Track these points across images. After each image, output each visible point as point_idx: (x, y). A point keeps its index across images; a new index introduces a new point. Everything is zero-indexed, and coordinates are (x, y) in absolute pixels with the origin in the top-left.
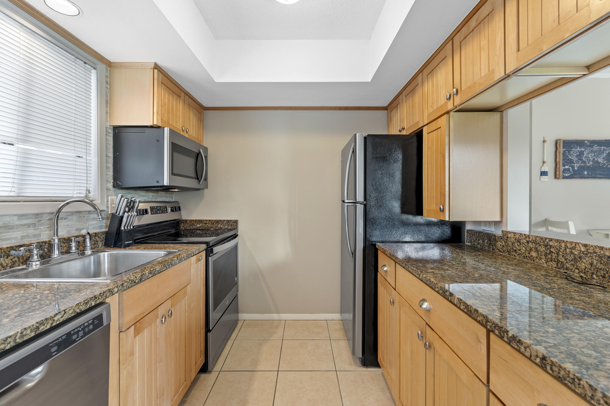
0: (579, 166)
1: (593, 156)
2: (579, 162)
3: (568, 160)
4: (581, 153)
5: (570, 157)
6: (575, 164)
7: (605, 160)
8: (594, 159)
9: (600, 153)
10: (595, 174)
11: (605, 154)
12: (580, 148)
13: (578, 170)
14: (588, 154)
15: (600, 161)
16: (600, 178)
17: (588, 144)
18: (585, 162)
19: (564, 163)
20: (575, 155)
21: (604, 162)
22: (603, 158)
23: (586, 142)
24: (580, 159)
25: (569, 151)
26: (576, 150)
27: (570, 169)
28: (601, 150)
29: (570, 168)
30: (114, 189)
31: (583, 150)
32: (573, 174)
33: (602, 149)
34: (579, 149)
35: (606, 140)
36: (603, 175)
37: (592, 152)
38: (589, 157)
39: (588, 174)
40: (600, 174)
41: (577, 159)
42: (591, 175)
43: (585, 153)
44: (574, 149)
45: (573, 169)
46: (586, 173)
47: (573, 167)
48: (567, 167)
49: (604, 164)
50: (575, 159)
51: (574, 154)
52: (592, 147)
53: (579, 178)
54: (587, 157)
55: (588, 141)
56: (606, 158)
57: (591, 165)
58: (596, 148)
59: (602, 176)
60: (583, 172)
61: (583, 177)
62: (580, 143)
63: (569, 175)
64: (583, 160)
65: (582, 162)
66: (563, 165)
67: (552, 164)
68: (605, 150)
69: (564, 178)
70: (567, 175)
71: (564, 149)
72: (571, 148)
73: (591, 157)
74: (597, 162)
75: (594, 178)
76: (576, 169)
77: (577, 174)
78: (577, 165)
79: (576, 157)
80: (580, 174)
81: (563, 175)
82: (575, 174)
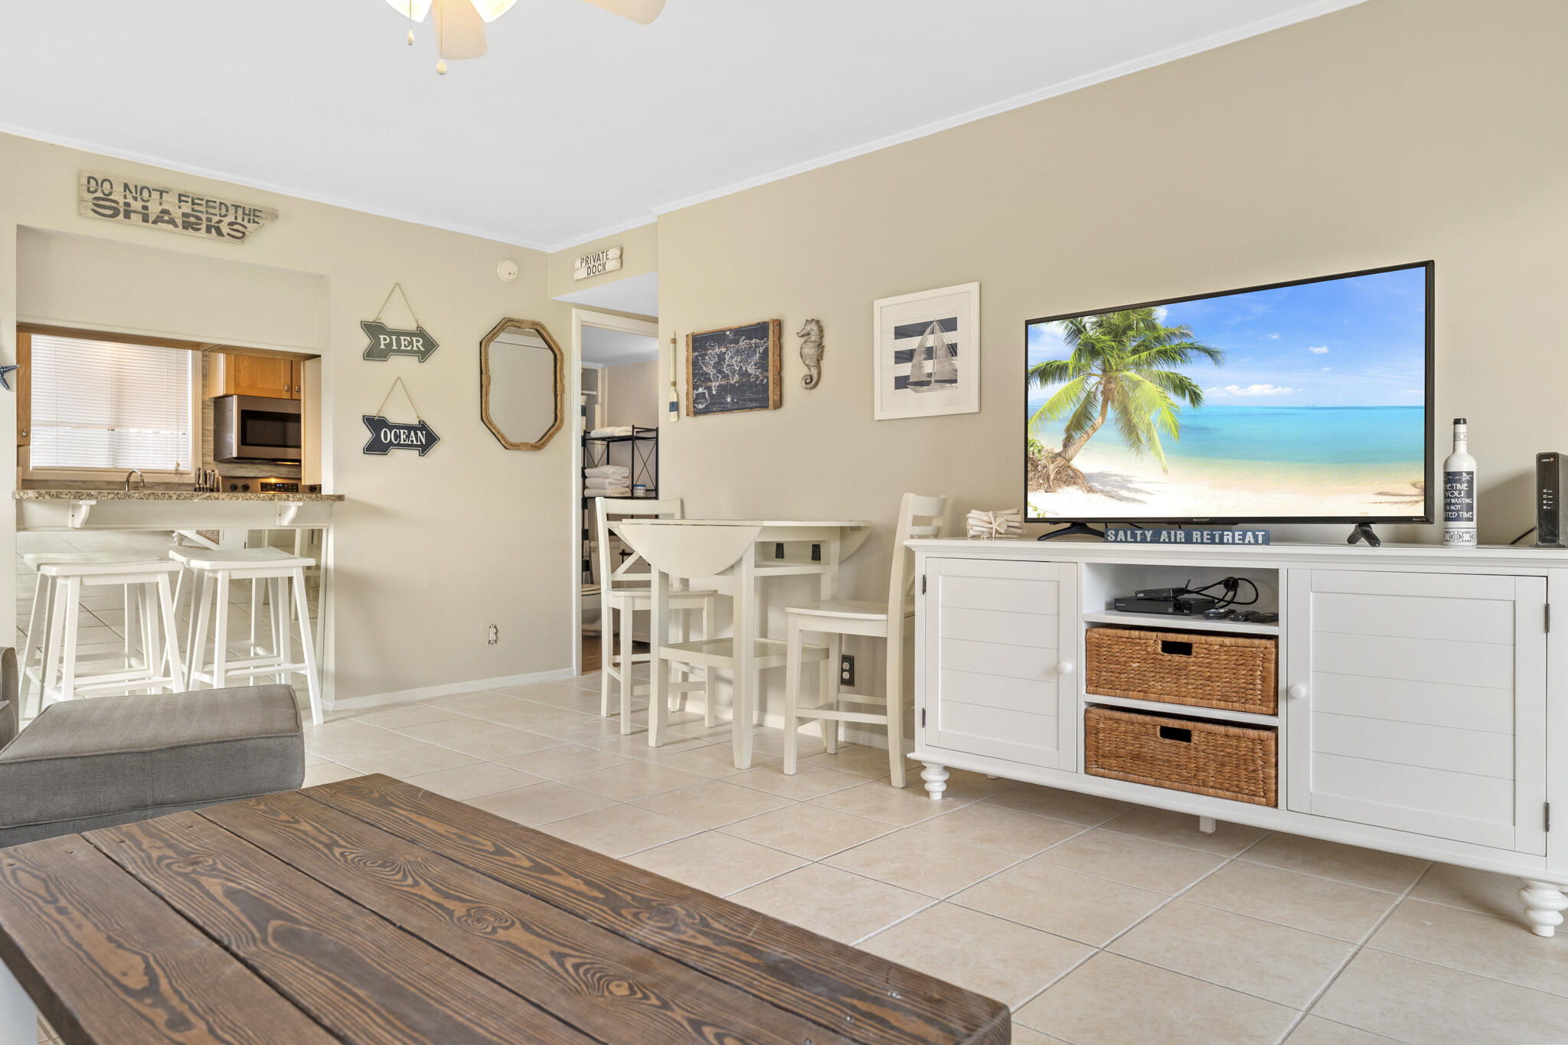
0: (719, 386)
1: (740, 362)
2: (718, 377)
3: (702, 375)
4: (721, 357)
5: (705, 369)
6: (711, 381)
7: (758, 368)
8: (741, 367)
9: (752, 350)
10: (744, 400)
11: (758, 355)
12: (719, 348)
13: (718, 393)
14: (732, 358)
15: (749, 371)
16: (752, 408)
17: (731, 336)
18: (726, 377)
19: (696, 382)
20: (712, 363)
21: (758, 373)
22: (755, 365)
23: (728, 333)
24: (720, 372)
25: (703, 356)
26: (713, 353)
27: (704, 394)
28: (752, 347)
29: (705, 391)
30: (216, 463)
31: (724, 350)
32: (709, 404)
33: (753, 345)
34: (717, 350)
35: (758, 324)
36: (755, 400)
37: (738, 352)
38: (733, 365)
39: (732, 400)
40: (751, 400)
41: (714, 371)
42: (737, 403)
43: (727, 357)
44: (710, 351)
45: (709, 393)
46: (729, 400)
47: (709, 389)
48: (701, 390)
49: (757, 377)
50: (711, 371)
51: (710, 362)
52: (737, 342)
53: (719, 411)
54: (730, 365)
55: (730, 330)
56: (759, 363)
57: (736, 382)
58: (743, 343)
59: (754, 404)
60: (724, 398)
61: (725, 409)
62: (717, 337)
63: (704, 406)
64: (724, 372)
65: (723, 377)
66: (695, 387)
67: (683, 387)
68: (757, 346)
69: (697, 413)
70: (701, 406)
71: (696, 354)
72: (707, 349)
73: (736, 363)
74: (747, 374)
75: (742, 408)
76: (714, 392)
77: (715, 404)
78: (714, 385)
79: (714, 367)
80: (721, 403)
81: (694, 407)
82: (713, 404)
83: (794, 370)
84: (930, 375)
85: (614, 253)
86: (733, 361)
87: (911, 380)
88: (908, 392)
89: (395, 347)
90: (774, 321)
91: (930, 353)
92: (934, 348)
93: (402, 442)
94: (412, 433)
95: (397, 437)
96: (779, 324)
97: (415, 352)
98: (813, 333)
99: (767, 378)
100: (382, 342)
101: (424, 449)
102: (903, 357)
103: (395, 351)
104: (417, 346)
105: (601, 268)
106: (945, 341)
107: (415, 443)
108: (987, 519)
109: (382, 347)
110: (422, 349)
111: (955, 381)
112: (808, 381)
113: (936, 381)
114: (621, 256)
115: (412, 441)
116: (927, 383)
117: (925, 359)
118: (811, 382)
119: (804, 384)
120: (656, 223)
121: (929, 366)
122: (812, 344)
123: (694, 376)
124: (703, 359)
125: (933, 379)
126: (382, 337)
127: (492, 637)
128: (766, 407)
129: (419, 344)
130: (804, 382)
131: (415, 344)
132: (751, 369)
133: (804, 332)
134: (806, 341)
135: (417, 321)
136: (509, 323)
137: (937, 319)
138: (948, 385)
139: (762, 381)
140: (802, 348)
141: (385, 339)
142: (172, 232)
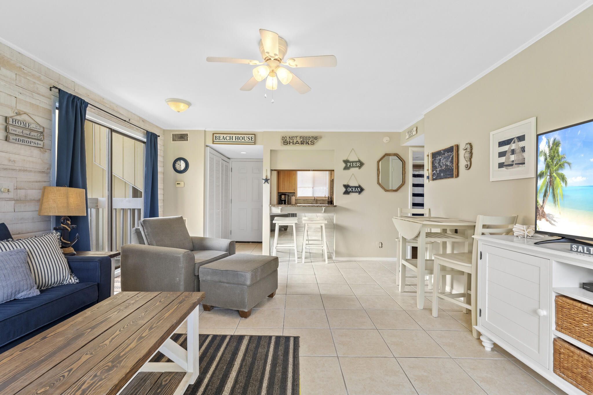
0: (440, 170)
1: (445, 161)
2: (439, 167)
3: (435, 166)
4: (440, 160)
5: (435, 164)
6: (437, 168)
7: (450, 163)
8: (446, 163)
9: (449, 157)
10: (446, 175)
11: (451, 158)
12: (439, 157)
14: (443, 160)
16: (449, 178)
17: (443, 152)
19: (433, 169)
20: (437, 162)
23: (442, 151)
24: (440, 165)
25: (435, 160)
31: (441, 157)
35: (451, 147)
37: (445, 158)
39: (443, 175)
40: (449, 175)
42: (444, 176)
43: (442, 160)
44: (437, 158)
45: (437, 173)
46: (442, 175)
47: (437, 171)
48: (434, 172)
49: (450, 166)
50: (437, 165)
52: (444, 154)
53: (439, 179)
54: (442, 163)
55: (442, 150)
56: (451, 161)
57: (444, 168)
58: (446, 154)
60: (441, 174)
61: (441, 178)
62: (439, 153)
65: (441, 167)
66: (433, 171)
67: (430, 171)
68: (450, 155)
69: (433, 180)
70: (434, 177)
71: (433, 159)
72: (436, 158)
73: (444, 161)
74: (447, 165)
75: (446, 178)
76: (438, 172)
78: (438, 170)
80: (440, 176)
81: (433, 178)
82: (437, 176)
83: (463, 163)
84: (513, 161)
85: (415, 129)
86: (443, 161)
87: (505, 164)
88: (504, 169)
89: (352, 166)
90: (455, 145)
91: (513, 152)
92: (515, 150)
93: (353, 191)
94: (356, 188)
95: (352, 190)
96: (458, 146)
97: (358, 166)
98: (468, 148)
99: (453, 166)
100: (348, 165)
101: (360, 193)
102: (501, 154)
103: (352, 167)
104: (358, 165)
105: (412, 134)
106: (520, 146)
107: (357, 191)
108: (522, 229)
109: (348, 166)
110: (359, 165)
111: (524, 163)
112: (467, 167)
113: (516, 164)
114: (417, 130)
115: (356, 191)
116: (512, 165)
117: (511, 155)
118: (468, 167)
119: (465, 168)
120: (424, 118)
121: (513, 158)
122: (468, 153)
123: (433, 167)
124: (435, 161)
125: (514, 163)
126: (348, 164)
127: (381, 246)
128: (453, 177)
129: (359, 164)
130: (465, 167)
131: (357, 164)
132: (448, 164)
133: (465, 148)
134: (466, 152)
135: (358, 158)
136: (386, 155)
137: (516, 136)
138: (521, 165)
139: (452, 167)
140: (464, 154)
141: (349, 164)
142: (298, 145)
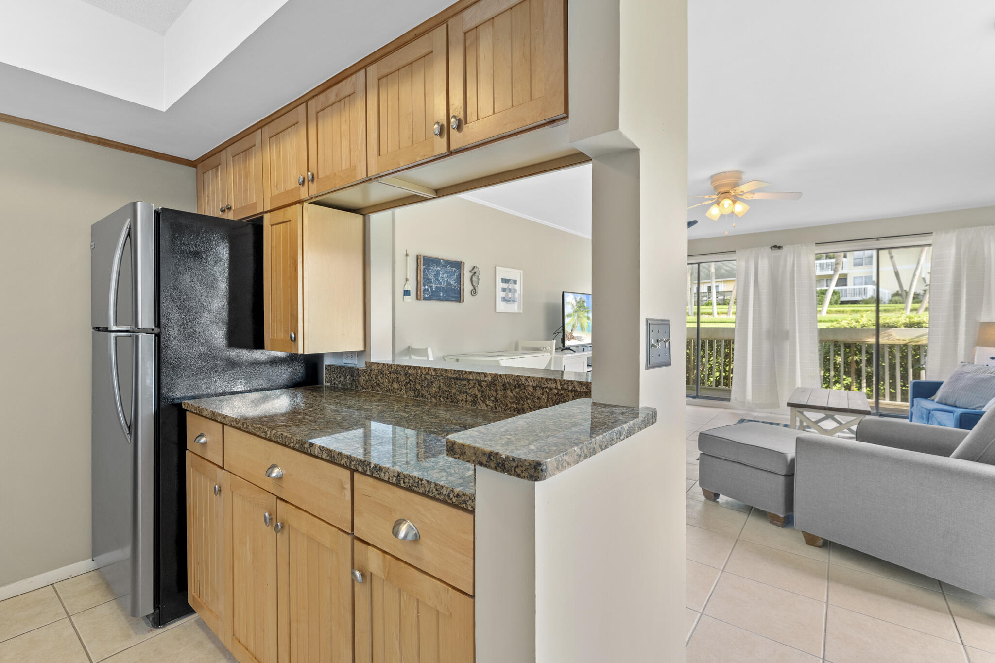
0: (436, 287)
2: (436, 282)
3: (427, 279)
4: (438, 272)
5: (429, 276)
6: (433, 284)
7: (455, 282)
8: (448, 280)
9: (452, 274)
10: (449, 296)
11: (455, 276)
12: (437, 267)
14: (443, 274)
15: (452, 283)
16: (452, 301)
17: (443, 263)
18: (440, 283)
19: (424, 282)
20: (433, 274)
21: (455, 285)
22: (454, 280)
23: (441, 261)
24: (437, 279)
25: (428, 269)
26: (434, 269)
27: (428, 289)
31: (439, 269)
32: (431, 295)
33: (453, 271)
35: (456, 261)
36: (454, 297)
37: (446, 272)
38: (444, 278)
39: (443, 295)
40: (452, 297)
42: (445, 297)
43: (441, 273)
44: (432, 268)
45: (432, 289)
46: (441, 295)
47: (431, 287)
48: (426, 287)
50: (433, 279)
52: (446, 267)
53: (436, 300)
54: (442, 278)
55: (443, 260)
56: (456, 280)
57: (445, 287)
58: (449, 268)
59: (453, 299)
60: (439, 293)
61: (439, 299)
62: (436, 261)
63: (428, 296)
64: (439, 280)
66: (424, 285)
67: (413, 283)
68: (455, 272)
69: (424, 299)
70: (426, 296)
71: (424, 267)
72: (430, 266)
73: (446, 278)
74: (449, 284)
75: (448, 300)
76: (434, 290)
77: (434, 295)
78: (434, 286)
79: (434, 277)
80: (437, 296)
83: (467, 287)
84: (510, 298)
86: (443, 276)
87: (505, 299)
88: (504, 303)
92: (511, 290)
96: (463, 264)
99: (460, 287)
102: (504, 290)
106: (514, 288)
111: (516, 302)
116: (509, 301)
117: (509, 293)
118: (474, 292)
119: (471, 293)
122: (476, 277)
123: (424, 278)
124: (428, 271)
125: (511, 300)
128: (459, 301)
132: (452, 282)
133: (474, 271)
134: (474, 276)
137: (512, 279)
138: (514, 302)
139: (457, 288)
